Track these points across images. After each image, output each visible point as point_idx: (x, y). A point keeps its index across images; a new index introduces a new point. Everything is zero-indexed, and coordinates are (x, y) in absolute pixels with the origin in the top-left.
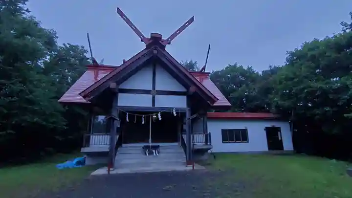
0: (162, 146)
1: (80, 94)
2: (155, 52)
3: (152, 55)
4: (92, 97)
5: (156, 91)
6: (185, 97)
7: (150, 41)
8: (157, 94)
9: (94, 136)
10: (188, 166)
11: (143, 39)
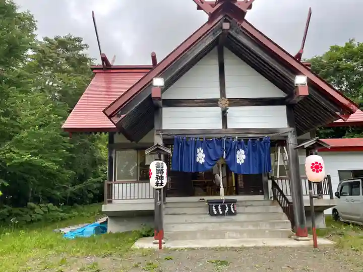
0: (241, 202)
2: (226, 26)
3: (219, 33)
4: (123, 116)
5: (227, 100)
6: (284, 108)
7: (216, 8)
8: (230, 105)
9: (116, 185)
10: (300, 238)
11: (201, 5)
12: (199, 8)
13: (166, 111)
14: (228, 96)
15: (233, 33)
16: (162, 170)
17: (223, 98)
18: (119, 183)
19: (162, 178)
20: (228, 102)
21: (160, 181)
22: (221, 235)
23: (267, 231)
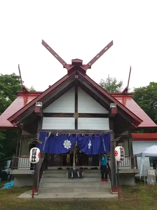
1: (8, 119)
2: (77, 77)
3: (73, 80)
4: (18, 122)
5: (78, 114)
6: (108, 119)
7: (72, 67)
8: (79, 117)
9: (21, 159)
10: (113, 193)
11: (65, 66)
12: (64, 67)
13: (45, 119)
14: (79, 112)
15: (80, 80)
16: (35, 153)
17: (76, 113)
18: (23, 157)
19: (35, 157)
20: (78, 115)
21: (33, 159)
22: (72, 190)
23: (97, 188)
